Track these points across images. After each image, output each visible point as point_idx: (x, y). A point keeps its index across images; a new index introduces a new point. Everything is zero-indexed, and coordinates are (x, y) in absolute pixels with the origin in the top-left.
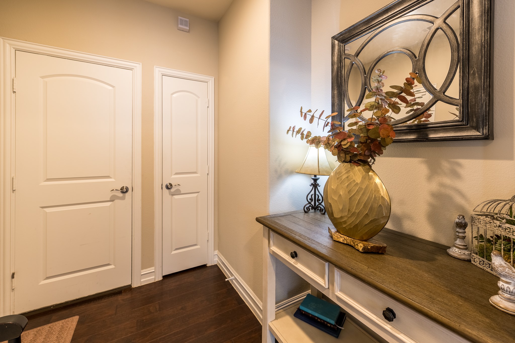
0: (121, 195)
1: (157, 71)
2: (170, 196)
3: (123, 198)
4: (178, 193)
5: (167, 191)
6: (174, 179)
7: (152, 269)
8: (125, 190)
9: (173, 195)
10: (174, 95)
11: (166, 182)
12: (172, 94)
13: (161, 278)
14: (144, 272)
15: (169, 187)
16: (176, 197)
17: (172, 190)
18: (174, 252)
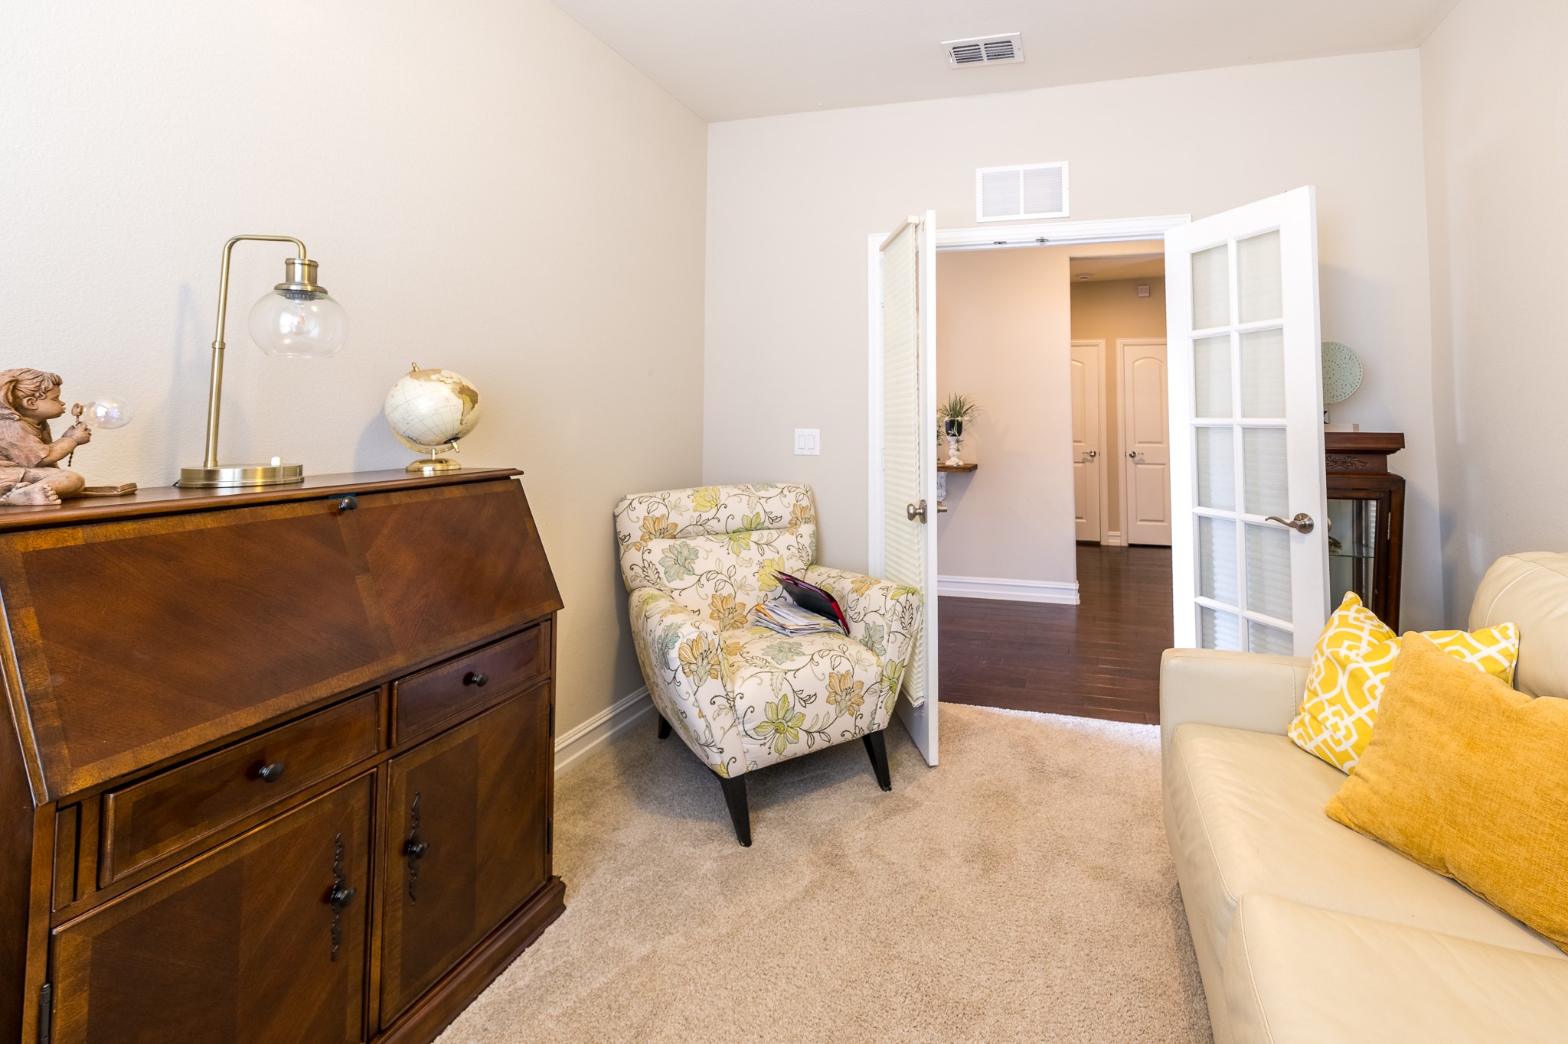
0: (1090, 458)
1: (1119, 342)
2: (1134, 465)
3: (1092, 461)
4: (1142, 462)
5: (1131, 459)
6: (1138, 448)
7: (1117, 533)
8: (1093, 454)
9: (1137, 464)
10: (1137, 363)
11: (1130, 452)
12: (1134, 362)
13: (1126, 545)
14: (1111, 533)
15: (1133, 456)
16: (1140, 466)
17: (1136, 459)
18: (1139, 523)
